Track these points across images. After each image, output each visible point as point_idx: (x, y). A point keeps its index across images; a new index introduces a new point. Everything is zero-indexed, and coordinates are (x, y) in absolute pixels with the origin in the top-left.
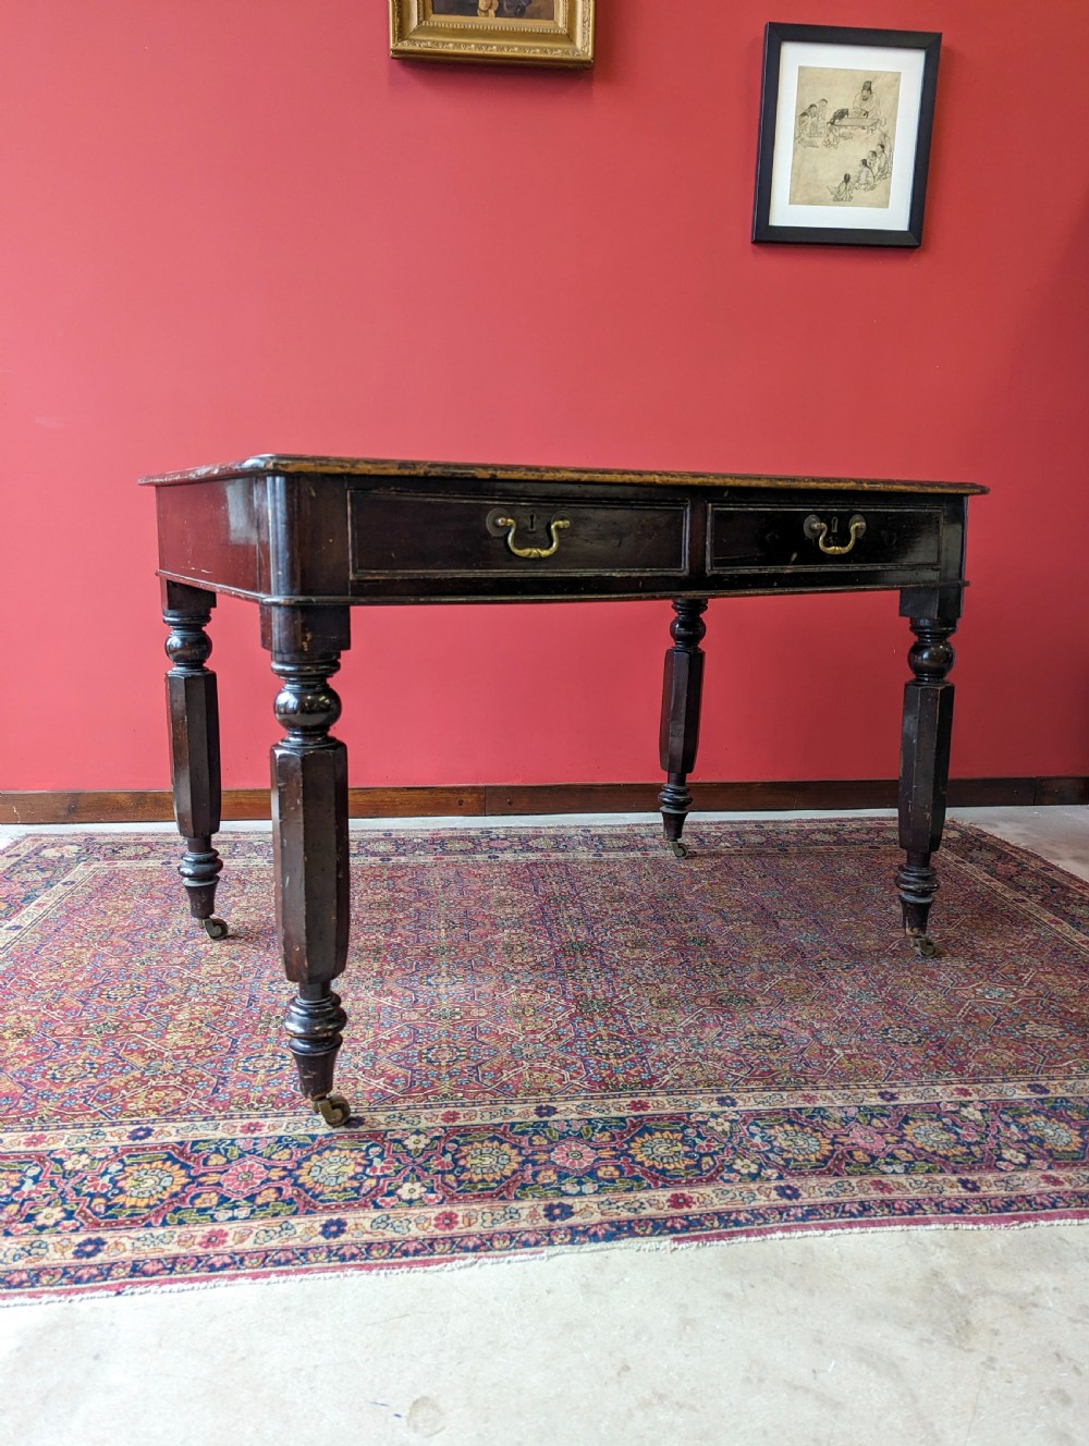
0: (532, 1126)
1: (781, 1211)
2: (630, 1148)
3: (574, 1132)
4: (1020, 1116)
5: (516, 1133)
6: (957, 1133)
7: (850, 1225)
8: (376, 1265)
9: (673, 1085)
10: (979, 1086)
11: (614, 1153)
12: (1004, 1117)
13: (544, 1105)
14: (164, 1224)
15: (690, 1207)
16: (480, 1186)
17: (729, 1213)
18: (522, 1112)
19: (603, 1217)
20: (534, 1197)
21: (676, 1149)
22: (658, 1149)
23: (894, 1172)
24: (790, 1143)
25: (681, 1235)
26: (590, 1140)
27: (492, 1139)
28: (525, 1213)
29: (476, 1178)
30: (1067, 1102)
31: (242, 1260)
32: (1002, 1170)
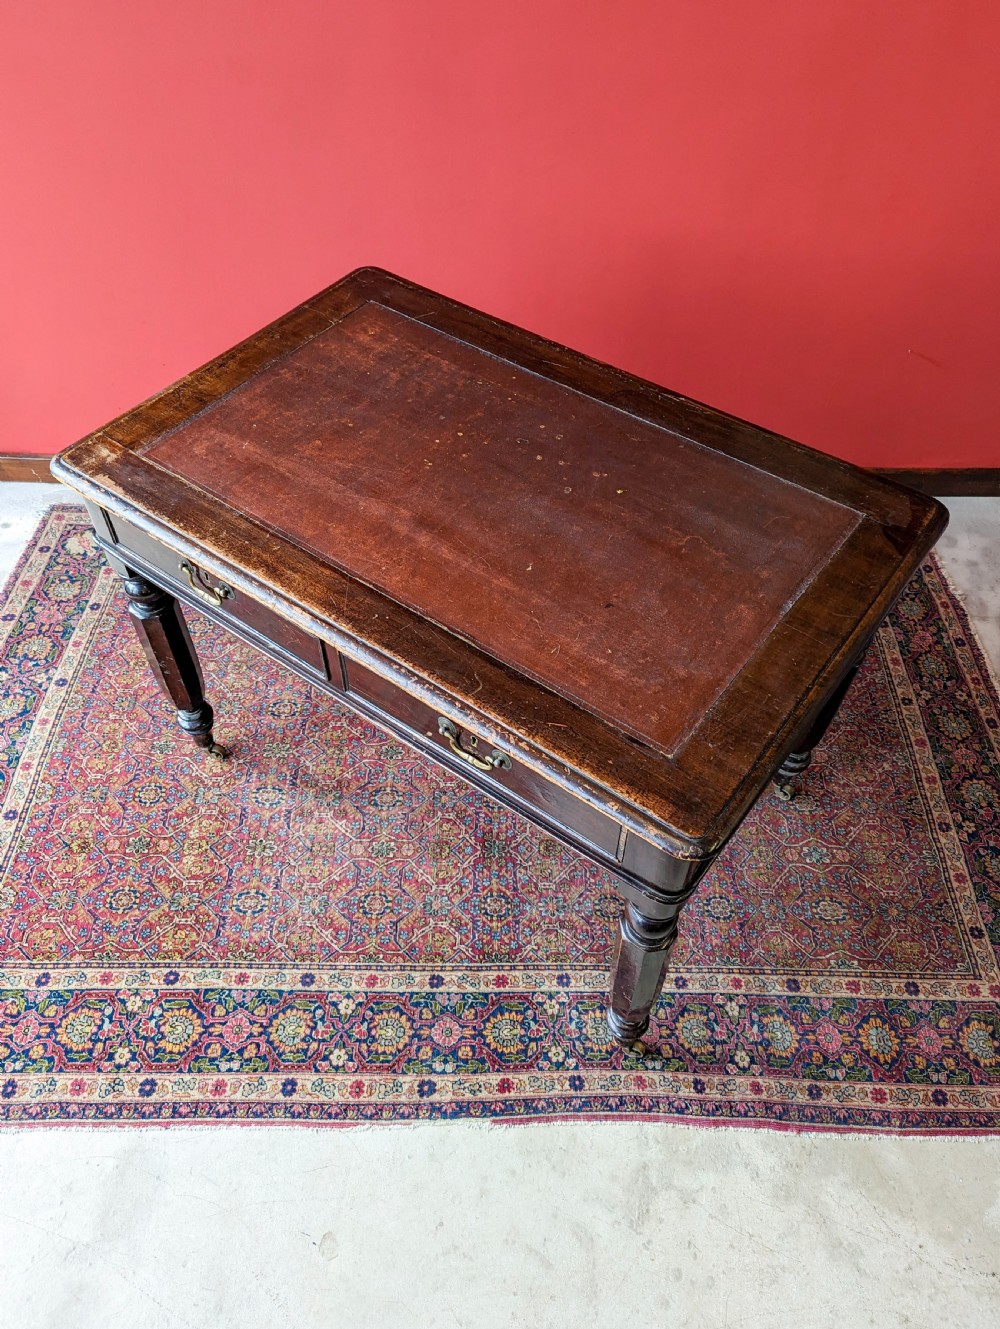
0: (424, 998)
1: (567, 1100)
2: (485, 1028)
3: (451, 1007)
4: (766, 1015)
5: (412, 1004)
6: (713, 1030)
7: (606, 1118)
8: (312, 1123)
9: (530, 958)
10: (751, 977)
11: (473, 1032)
12: (754, 1014)
13: (436, 974)
14: (190, 1071)
15: (509, 1092)
16: (381, 1058)
17: (533, 1100)
18: (420, 981)
19: (455, 1097)
20: (414, 1072)
21: (515, 1032)
22: (504, 1031)
23: (654, 1069)
24: (594, 1031)
25: (498, 1118)
26: (460, 1017)
27: (397, 1009)
28: (406, 1087)
29: (381, 1050)
30: (808, 1003)
31: (235, 1109)
32: (727, 1073)
